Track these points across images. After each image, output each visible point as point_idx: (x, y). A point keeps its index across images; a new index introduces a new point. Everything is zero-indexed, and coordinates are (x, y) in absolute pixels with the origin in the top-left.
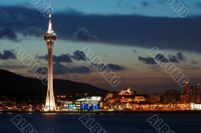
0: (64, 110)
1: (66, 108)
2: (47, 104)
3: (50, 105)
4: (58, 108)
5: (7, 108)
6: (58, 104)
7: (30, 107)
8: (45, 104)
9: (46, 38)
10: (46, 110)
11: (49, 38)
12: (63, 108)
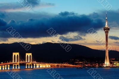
0: (114, 66)
1: (115, 65)
2: (105, 63)
3: (107, 63)
4: (111, 65)
5: (85, 65)
6: (111, 63)
7: (97, 64)
8: (104, 63)
9: (104, 30)
10: (105, 66)
11: (106, 29)
12: (114, 65)
